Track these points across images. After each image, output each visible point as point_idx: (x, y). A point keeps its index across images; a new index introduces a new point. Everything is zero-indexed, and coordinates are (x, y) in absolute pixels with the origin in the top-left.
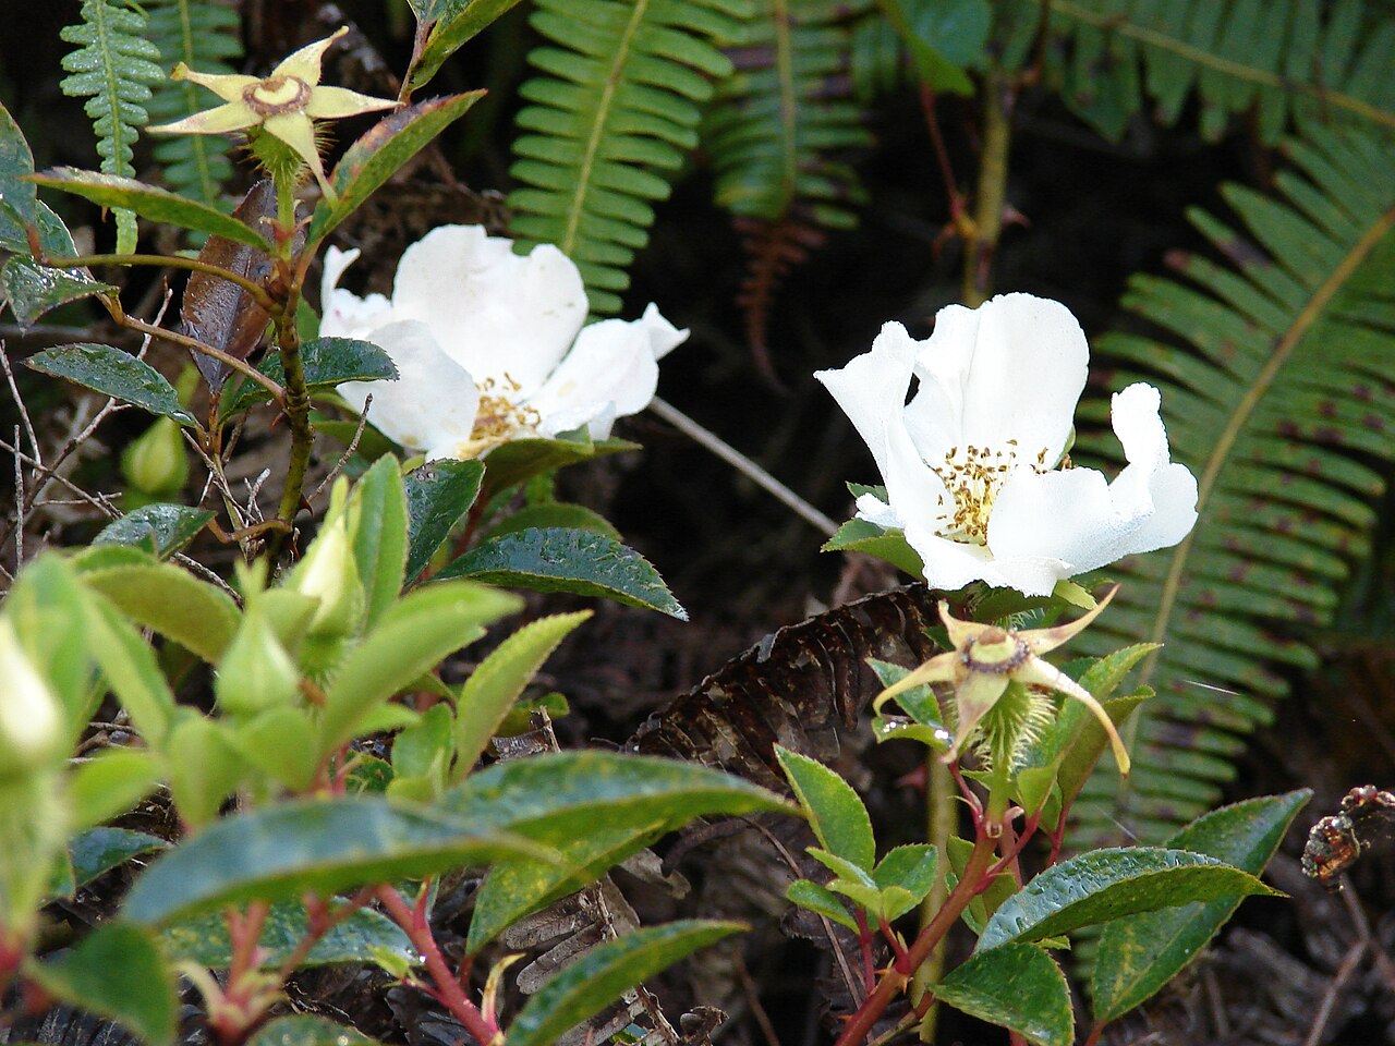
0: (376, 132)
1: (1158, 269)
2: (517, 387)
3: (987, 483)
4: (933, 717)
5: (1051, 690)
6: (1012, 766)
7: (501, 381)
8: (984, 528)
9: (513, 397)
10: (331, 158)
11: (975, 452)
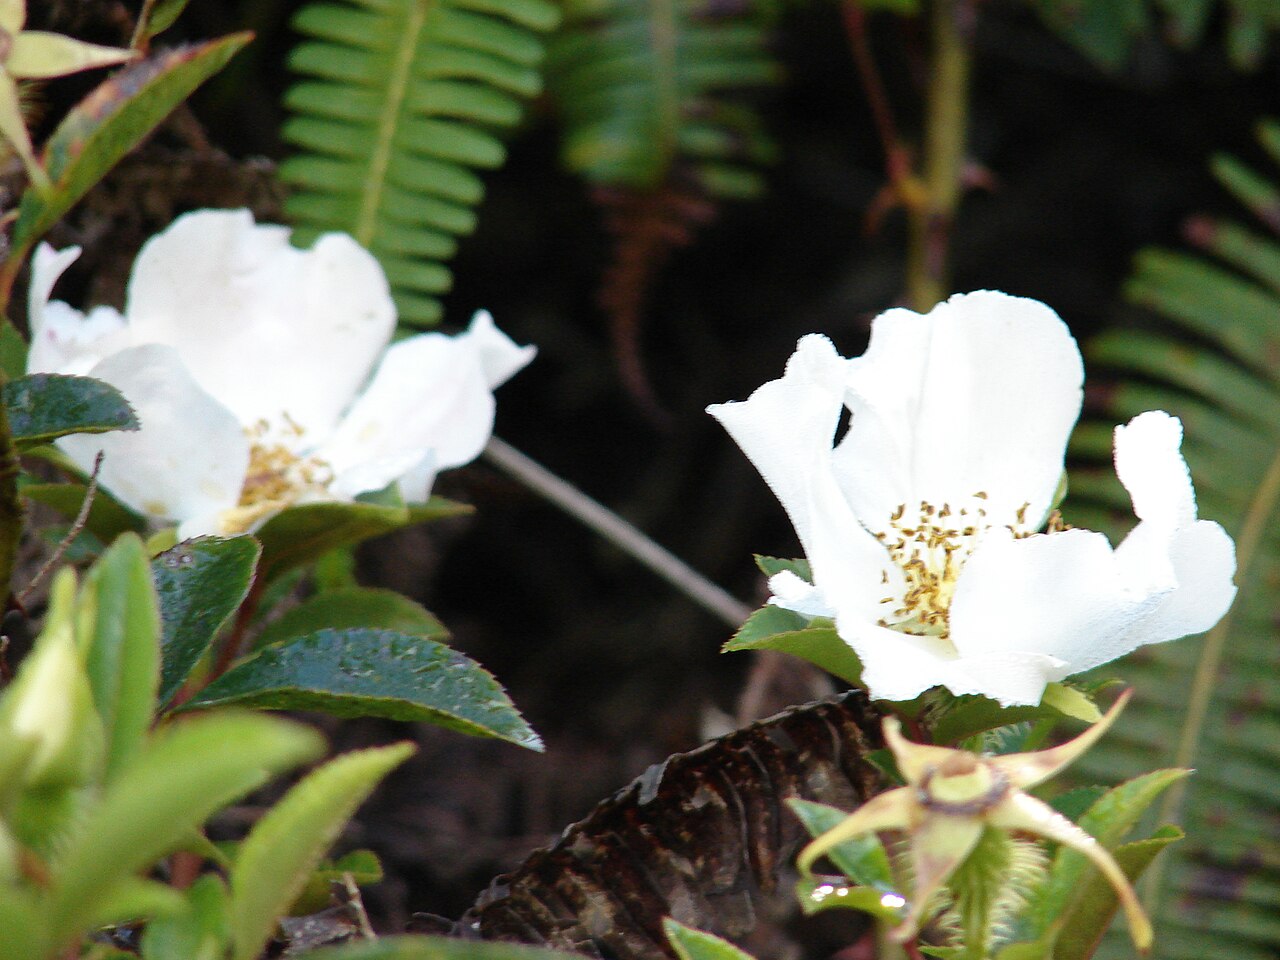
0: (102, 96)
1: (1178, 244)
2: (299, 431)
3: (948, 551)
4: (880, 876)
5: (1043, 837)
6: (990, 941)
7: (277, 424)
8: (945, 614)
9: (294, 445)
10: (42, 128)
11: (930, 509)
